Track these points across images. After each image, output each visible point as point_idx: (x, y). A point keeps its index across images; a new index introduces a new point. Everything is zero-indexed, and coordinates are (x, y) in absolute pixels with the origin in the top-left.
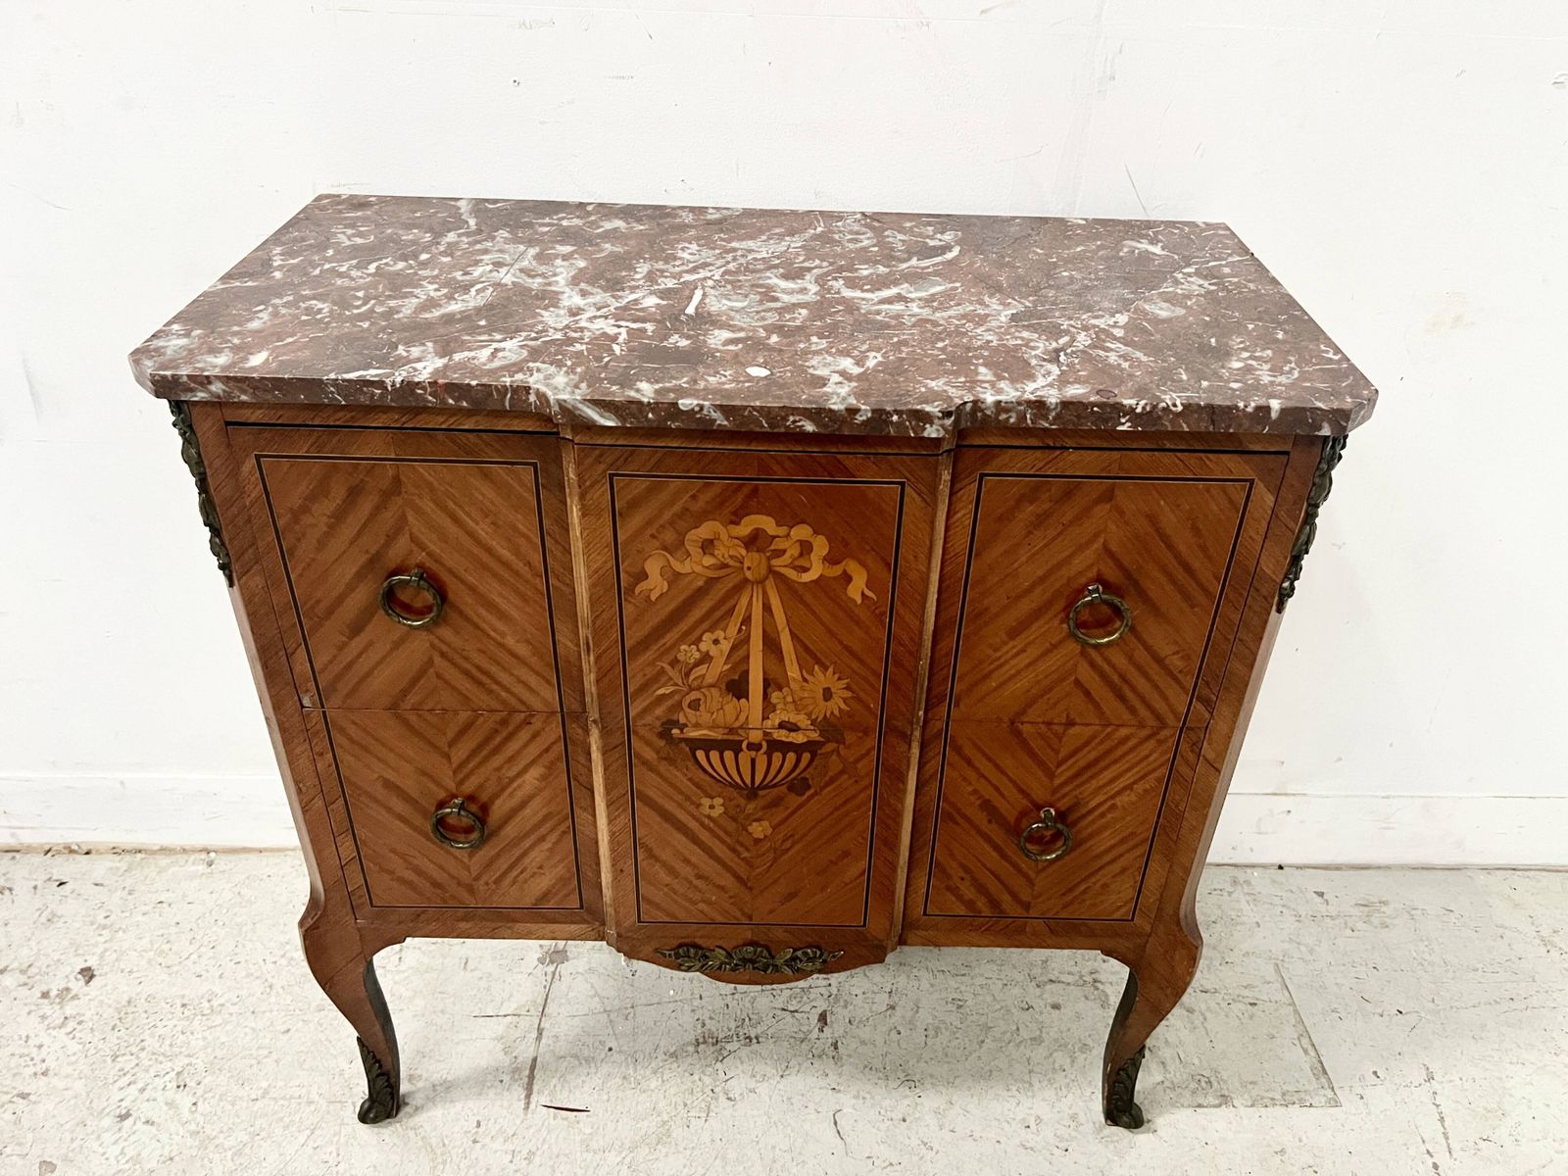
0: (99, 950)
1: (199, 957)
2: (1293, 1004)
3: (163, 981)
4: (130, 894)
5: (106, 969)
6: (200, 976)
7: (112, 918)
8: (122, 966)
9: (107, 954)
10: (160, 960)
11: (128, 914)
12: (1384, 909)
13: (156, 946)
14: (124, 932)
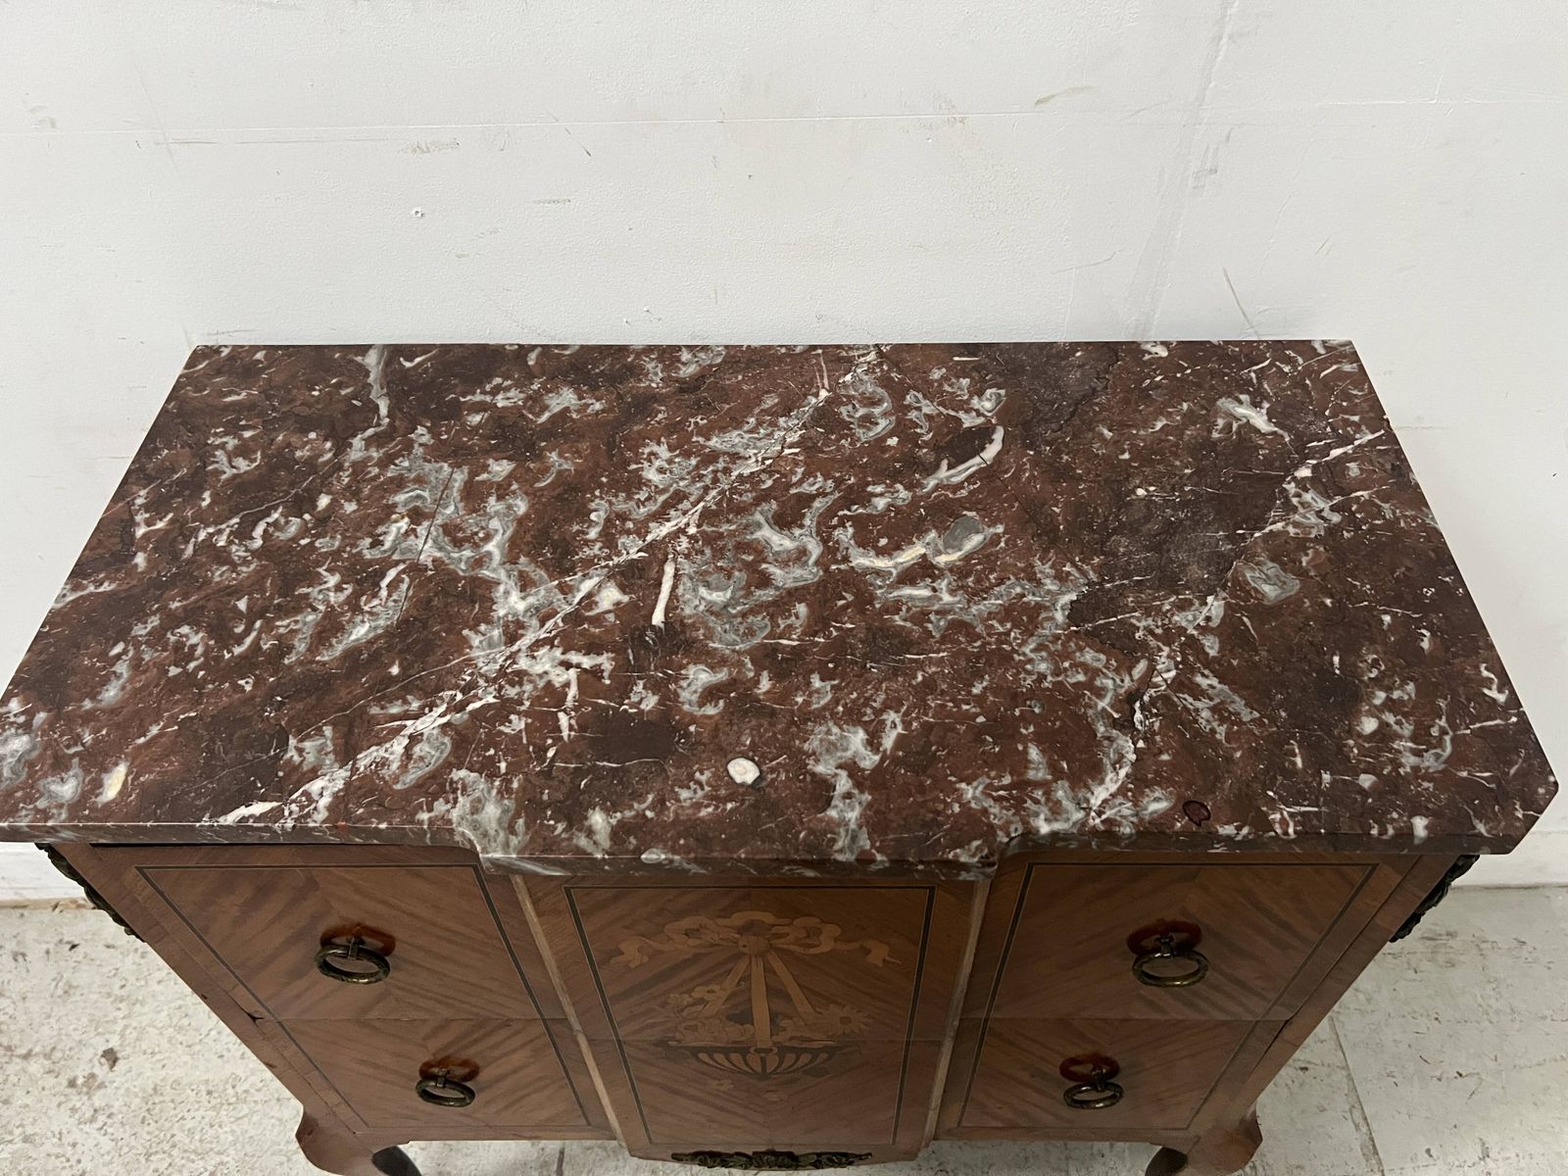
0: (118, 1028)
1: (219, 1033)
2: (1347, 1068)
3: (186, 1063)
4: (143, 957)
5: (129, 1050)
6: (222, 1056)
7: (127, 988)
8: (144, 1047)
9: (128, 1031)
10: (180, 1038)
11: (143, 983)
12: (1451, 943)
13: (175, 1021)
14: (142, 1005)
